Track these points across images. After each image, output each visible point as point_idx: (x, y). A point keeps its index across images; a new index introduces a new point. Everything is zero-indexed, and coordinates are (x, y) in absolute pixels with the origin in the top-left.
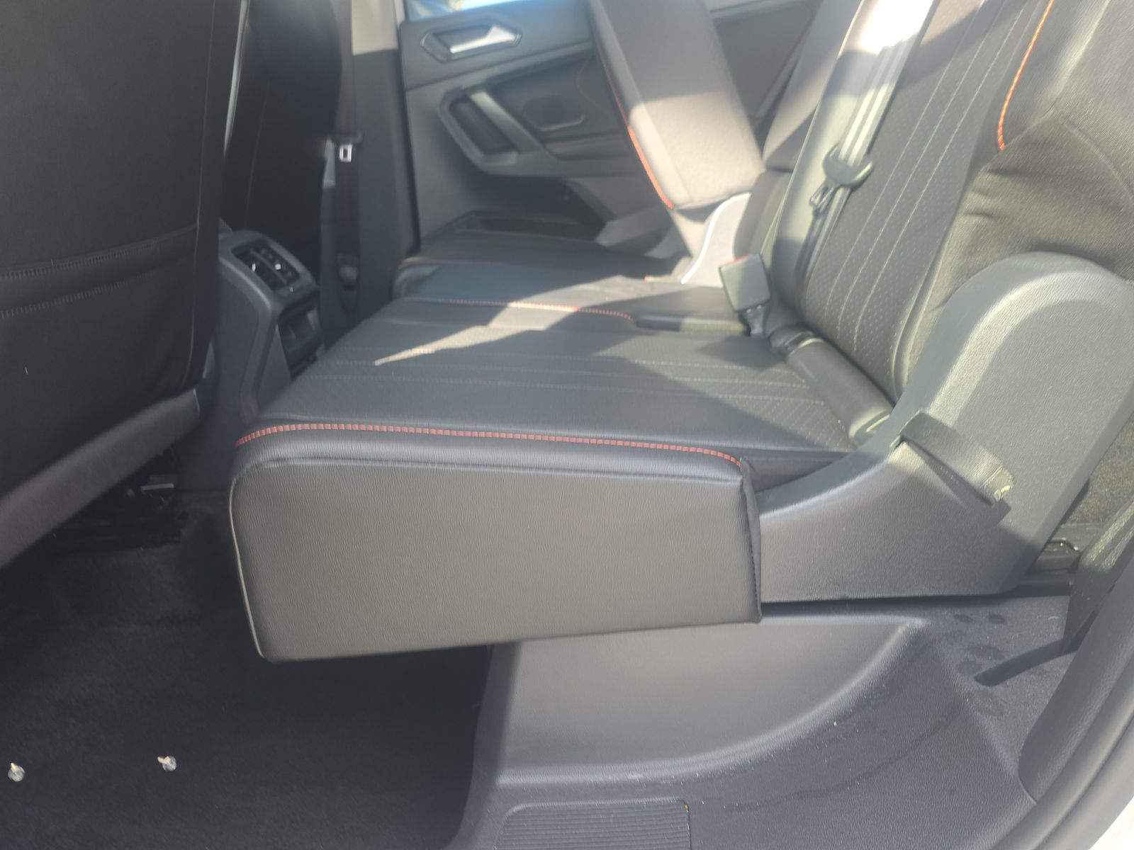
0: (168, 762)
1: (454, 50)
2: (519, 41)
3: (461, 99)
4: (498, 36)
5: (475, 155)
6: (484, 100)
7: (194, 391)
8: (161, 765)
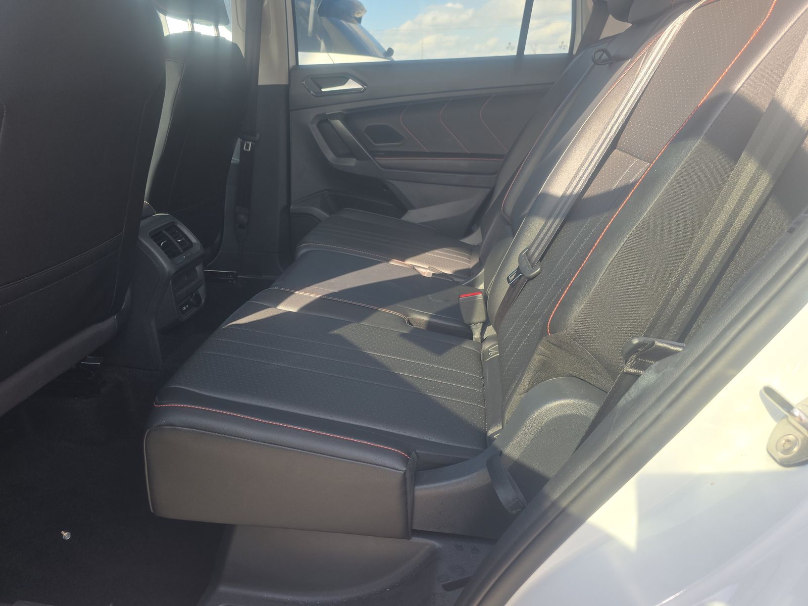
0: (66, 535)
1: (323, 90)
2: (365, 89)
3: (324, 121)
4: (351, 85)
5: (330, 156)
6: (338, 123)
7: (115, 317)
8: (62, 535)
